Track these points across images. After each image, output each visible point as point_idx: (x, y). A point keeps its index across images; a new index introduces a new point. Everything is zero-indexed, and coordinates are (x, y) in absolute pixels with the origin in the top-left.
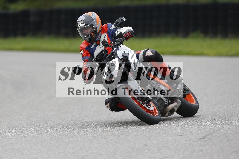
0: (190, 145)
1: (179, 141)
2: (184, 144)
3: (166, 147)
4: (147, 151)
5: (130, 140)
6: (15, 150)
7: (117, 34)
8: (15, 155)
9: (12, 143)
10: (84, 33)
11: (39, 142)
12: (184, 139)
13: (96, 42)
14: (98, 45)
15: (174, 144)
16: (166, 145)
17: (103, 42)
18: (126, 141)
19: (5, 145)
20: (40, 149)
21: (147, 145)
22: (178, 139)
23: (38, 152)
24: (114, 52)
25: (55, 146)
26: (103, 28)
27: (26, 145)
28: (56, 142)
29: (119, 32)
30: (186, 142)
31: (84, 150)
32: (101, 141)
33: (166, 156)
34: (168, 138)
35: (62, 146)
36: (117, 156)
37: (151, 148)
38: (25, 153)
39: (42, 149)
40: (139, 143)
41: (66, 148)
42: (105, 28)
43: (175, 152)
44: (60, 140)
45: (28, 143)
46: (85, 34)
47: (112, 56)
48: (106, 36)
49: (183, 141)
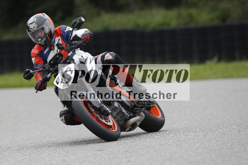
10: (37, 37)
13: (50, 47)
14: (52, 50)
17: (58, 45)
24: (70, 56)
29: (74, 35)
42: (58, 31)
47: (68, 61)
48: (61, 39)
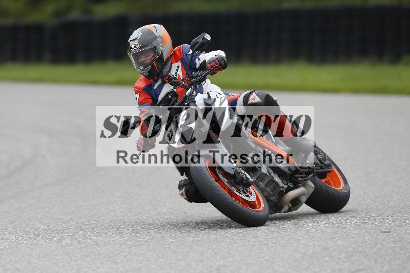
0: (402, 250)
1: (384, 243)
2: (392, 247)
3: (361, 252)
4: (327, 259)
5: (299, 240)
6: (102, 256)
7: (198, 63)
8: (102, 263)
9: (97, 243)
10: (140, 61)
11: (144, 243)
12: (392, 239)
13: (163, 78)
14: (165, 83)
15: (375, 247)
16: (360, 248)
18: (291, 242)
19: (85, 246)
20: (145, 254)
21: (327, 249)
22: (381, 239)
23: (142, 258)
24: (188, 96)
25: (170, 248)
26: (175, 52)
27: (121, 247)
28: (172, 242)
29: (202, 61)
30: (395, 244)
31: (219, 256)
32: (248, 241)
33: (361, 267)
34: (364, 237)
35: (182, 250)
36: (276, 268)
37: (334, 254)
38: (120, 261)
39: (147, 254)
40: (314, 244)
41: (188, 252)
42: (178, 53)
43: (375, 261)
44: (180, 238)
45: (124, 243)
46: (142, 64)
47: (186, 104)
48: (180, 67)
49: (389, 242)
